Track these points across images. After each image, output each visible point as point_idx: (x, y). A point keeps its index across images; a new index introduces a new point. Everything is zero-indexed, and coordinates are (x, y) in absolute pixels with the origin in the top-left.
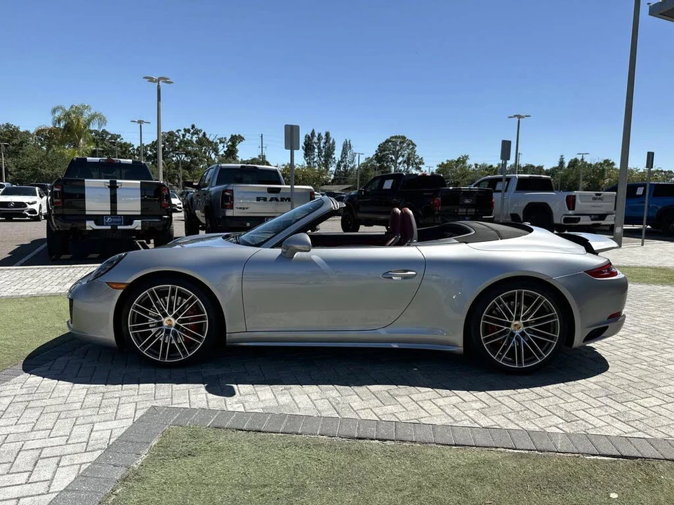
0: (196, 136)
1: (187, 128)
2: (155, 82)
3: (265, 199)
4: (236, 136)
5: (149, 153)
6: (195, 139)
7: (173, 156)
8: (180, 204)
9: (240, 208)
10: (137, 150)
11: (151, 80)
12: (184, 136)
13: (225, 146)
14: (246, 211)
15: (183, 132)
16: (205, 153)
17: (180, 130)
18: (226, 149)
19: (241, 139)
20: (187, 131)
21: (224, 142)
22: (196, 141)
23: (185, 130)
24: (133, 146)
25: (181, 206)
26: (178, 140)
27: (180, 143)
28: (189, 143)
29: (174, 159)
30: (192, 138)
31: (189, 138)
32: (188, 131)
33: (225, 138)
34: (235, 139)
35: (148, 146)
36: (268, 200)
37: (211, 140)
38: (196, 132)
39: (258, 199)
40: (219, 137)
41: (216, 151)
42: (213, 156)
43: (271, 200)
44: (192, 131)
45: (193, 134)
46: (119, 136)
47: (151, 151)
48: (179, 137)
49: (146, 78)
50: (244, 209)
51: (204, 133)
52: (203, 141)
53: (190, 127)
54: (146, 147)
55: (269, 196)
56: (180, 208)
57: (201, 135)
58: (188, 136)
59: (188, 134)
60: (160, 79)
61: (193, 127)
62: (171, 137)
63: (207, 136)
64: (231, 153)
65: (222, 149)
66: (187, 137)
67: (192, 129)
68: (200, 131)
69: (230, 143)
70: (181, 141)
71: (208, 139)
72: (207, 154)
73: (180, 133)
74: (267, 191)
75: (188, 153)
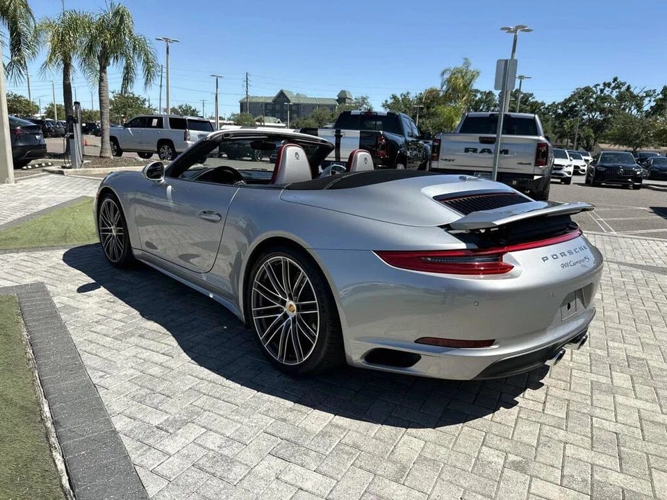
0: (617, 90)
1: (607, 82)
2: (512, 32)
3: (475, 150)
5: (560, 111)
6: (615, 94)
7: (584, 114)
8: (585, 166)
9: (446, 160)
10: (547, 108)
11: (509, 30)
12: (602, 91)
13: (653, 99)
14: (451, 163)
15: (602, 87)
16: (624, 109)
17: (598, 85)
18: (653, 104)
20: (607, 85)
21: (650, 96)
22: (617, 96)
23: (605, 84)
24: (545, 104)
25: (586, 168)
26: (594, 96)
27: (596, 99)
28: (604, 99)
29: (585, 117)
30: (611, 92)
31: (607, 94)
32: (609, 85)
33: (654, 91)
35: (559, 104)
36: (479, 150)
37: (635, 93)
38: (618, 86)
39: (467, 150)
40: (646, 90)
41: (639, 107)
42: (635, 112)
43: (483, 151)
44: (613, 85)
45: (614, 88)
46: (531, 95)
47: (562, 109)
48: (594, 93)
49: (502, 29)
50: (449, 160)
51: (629, 88)
52: (627, 96)
53: (612, 81)
54: (557, 106)
55: (481, 147)
56: (583, 171)
57: (624, 89)
58: (607, 91)
59: (607, 89)
60: (517, 28)
61: (615, 80)
62: (586, 93)
63: (632, 90)
64: (660, 108)
65: (648, 105)
66: (605, 92)
67: (614, 82)
68: (623, 84)
69: (661, 96)
70: (597, 97)
71: (631, 93)
72: (627, 111)
73: (598, 87)
74: (478, 141)
75: (602, 111)
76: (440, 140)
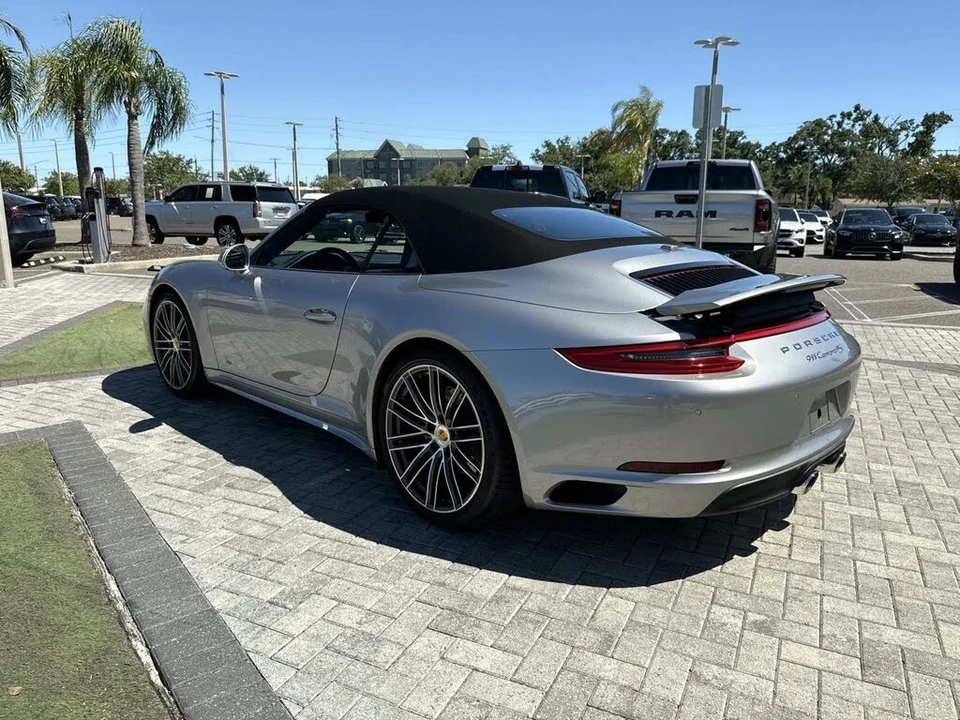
0: (860, 122)
1: (846, 111)
2: (711, 47)
3: (669, 214)
4: (934, 115)
5: (782, 155)
6: (858, 129)
7: (817, 158)
8: (821, 230)
10: (765, 152)
11: (706, 44)
12: (840, 124)
13: (911, 133)
15: (839, 118)
16: (872, 149)
17: (834, 116)
18: (912, 140)
19: (944, 119)
20: (846, 115)
21: (906, 129)
22: (860, 131)
23: (843, 114)
24: (760, 146)
25: (823, 234)
26: (830, 132)
27: (832, 136)
28: (844, 135)
29: (818, 162)
30: (853, 126)
31: (847, 128)
32: (849, 115)
33: (912, 122)
34: (933, 121)
35: (781, 145)
36: (675, 214)
37: (886, 125)
38: (862, 117)
39: (658, 214)
40: (898, 121)
41: (893, 144)
42: (887, 152)
43: (681, 214)
44: (854, 115)
45: (856, 120)
46: (741, 133)
47: (785, 152)
48: (829, 127)
49: (697, 43)
51: (876, 118)
52: (875, 131)
53: (852, 110)
54: (778, 147)
55: (677, 208)
56: (820, 237)
57: (869, 120)
58: (847, 125)
59: (846, 121)
60: (717, 41)
61: (857, 108)
62: (817, 128)
63: (881, 121)
64: (922, 144)
65: (905, 141)
66: (844, 125)
67: (855, 111)
68: (868, 113)
69: (921, 128)
70: (834, 134)
71: (881, 126)
72: (876, 150)
73: (834, 120)
74: (674, 200)
75: (841, 152)
76: (620, 201)
